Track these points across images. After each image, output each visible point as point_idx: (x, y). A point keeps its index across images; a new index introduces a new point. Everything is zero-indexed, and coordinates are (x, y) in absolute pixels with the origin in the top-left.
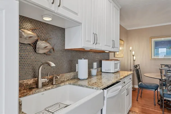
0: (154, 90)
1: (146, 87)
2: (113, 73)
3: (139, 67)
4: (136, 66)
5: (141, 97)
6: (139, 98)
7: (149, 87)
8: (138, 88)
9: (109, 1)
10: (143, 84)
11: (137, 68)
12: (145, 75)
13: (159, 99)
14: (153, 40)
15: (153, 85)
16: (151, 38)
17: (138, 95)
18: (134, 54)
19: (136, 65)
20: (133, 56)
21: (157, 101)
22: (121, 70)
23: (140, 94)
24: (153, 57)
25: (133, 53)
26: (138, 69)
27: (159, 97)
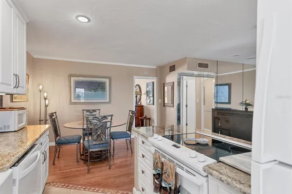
0: (77, 143)
1: (67, 141)
2: (15, 131)
3: (56, 116)
4: (51, 115)
5: (58, 157)
6: (56, 159)
7: (71, 141)
8: (56, 146)
9: (7, 2)
10: (63, 139)
11: (53, 117)
12: (65, 125)
13: (82, 153)
14: (73, 79)
15: (75, 138)
16: (70, 76)
17: (55, 155)
18: (47, 96)
19: (52, 113)
20: (45, 99)
21: (79, 156)
22: (28, 125)
23: (57, 154)
24: (73, 101)
25: (45, 94)
26: (55, 119)
27: (82, 150)
